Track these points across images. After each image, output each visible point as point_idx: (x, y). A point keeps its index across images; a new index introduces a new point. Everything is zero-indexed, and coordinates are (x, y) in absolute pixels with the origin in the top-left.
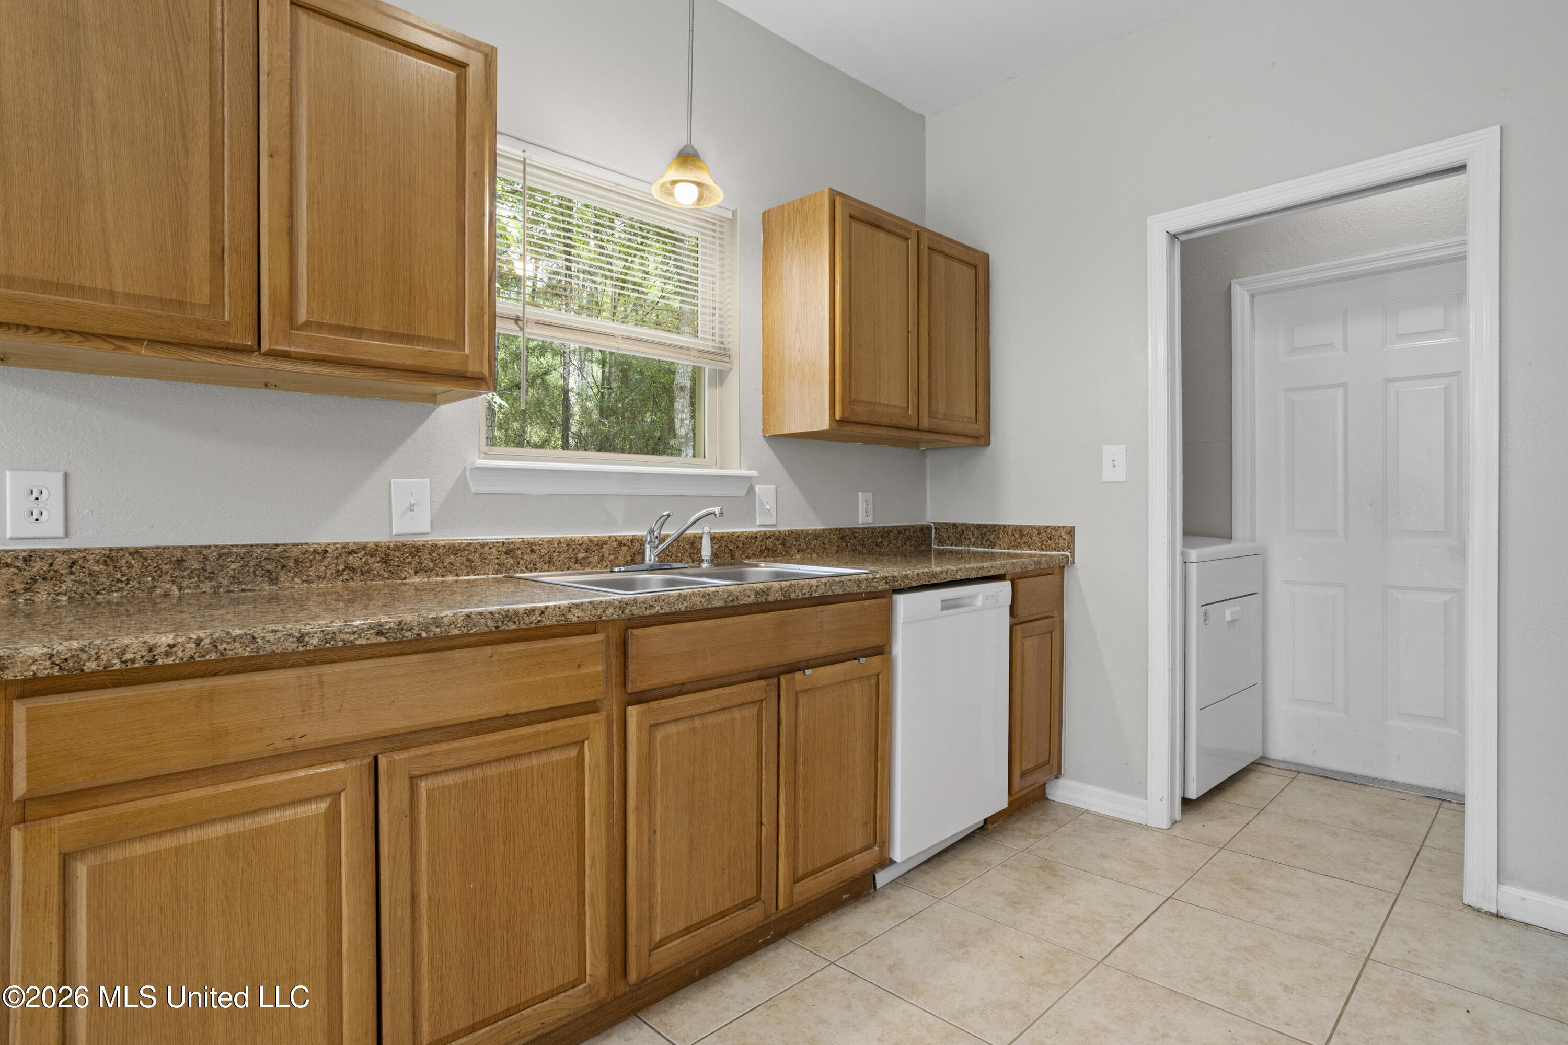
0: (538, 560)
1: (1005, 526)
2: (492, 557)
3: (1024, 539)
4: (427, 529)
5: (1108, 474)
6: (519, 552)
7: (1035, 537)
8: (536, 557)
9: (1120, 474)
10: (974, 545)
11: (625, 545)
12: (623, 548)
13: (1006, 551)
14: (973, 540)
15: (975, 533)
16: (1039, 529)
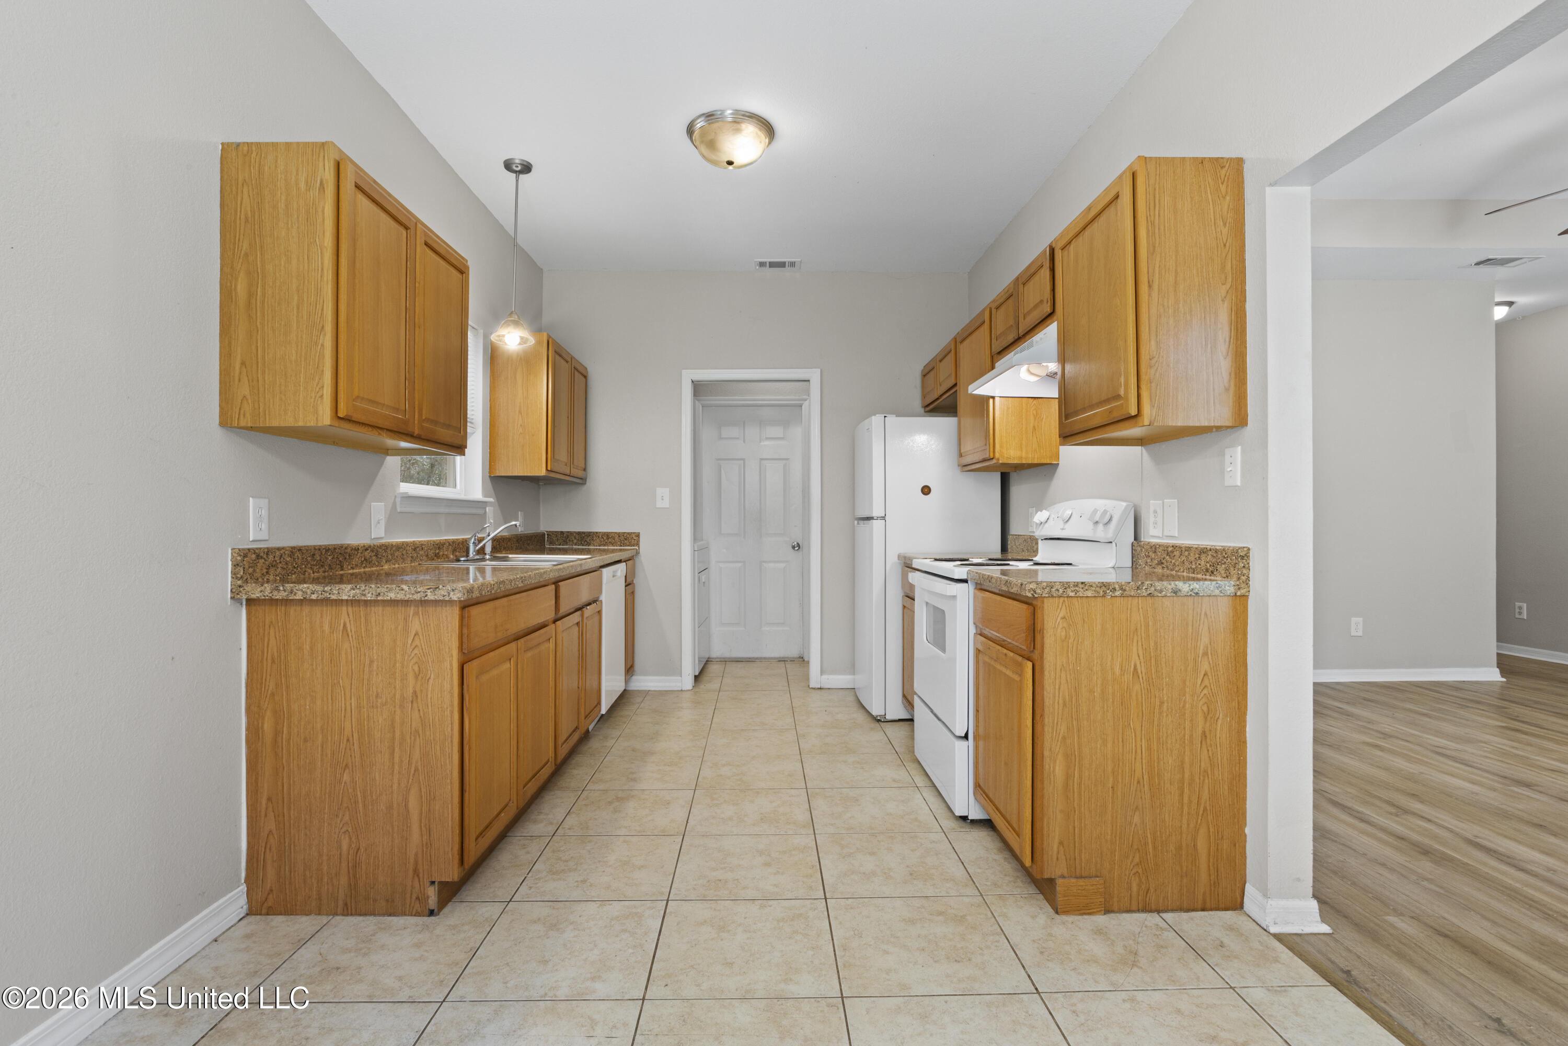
1: (597, 533)
3: (610, 540)
4: (383, 535)
5: (659, 504)
7: (617, 539)
9: (666, 504)
10: (576, 545)
13: (598, 547)
14: (575, 541)
15: (577, 537)
16: (619, 534)
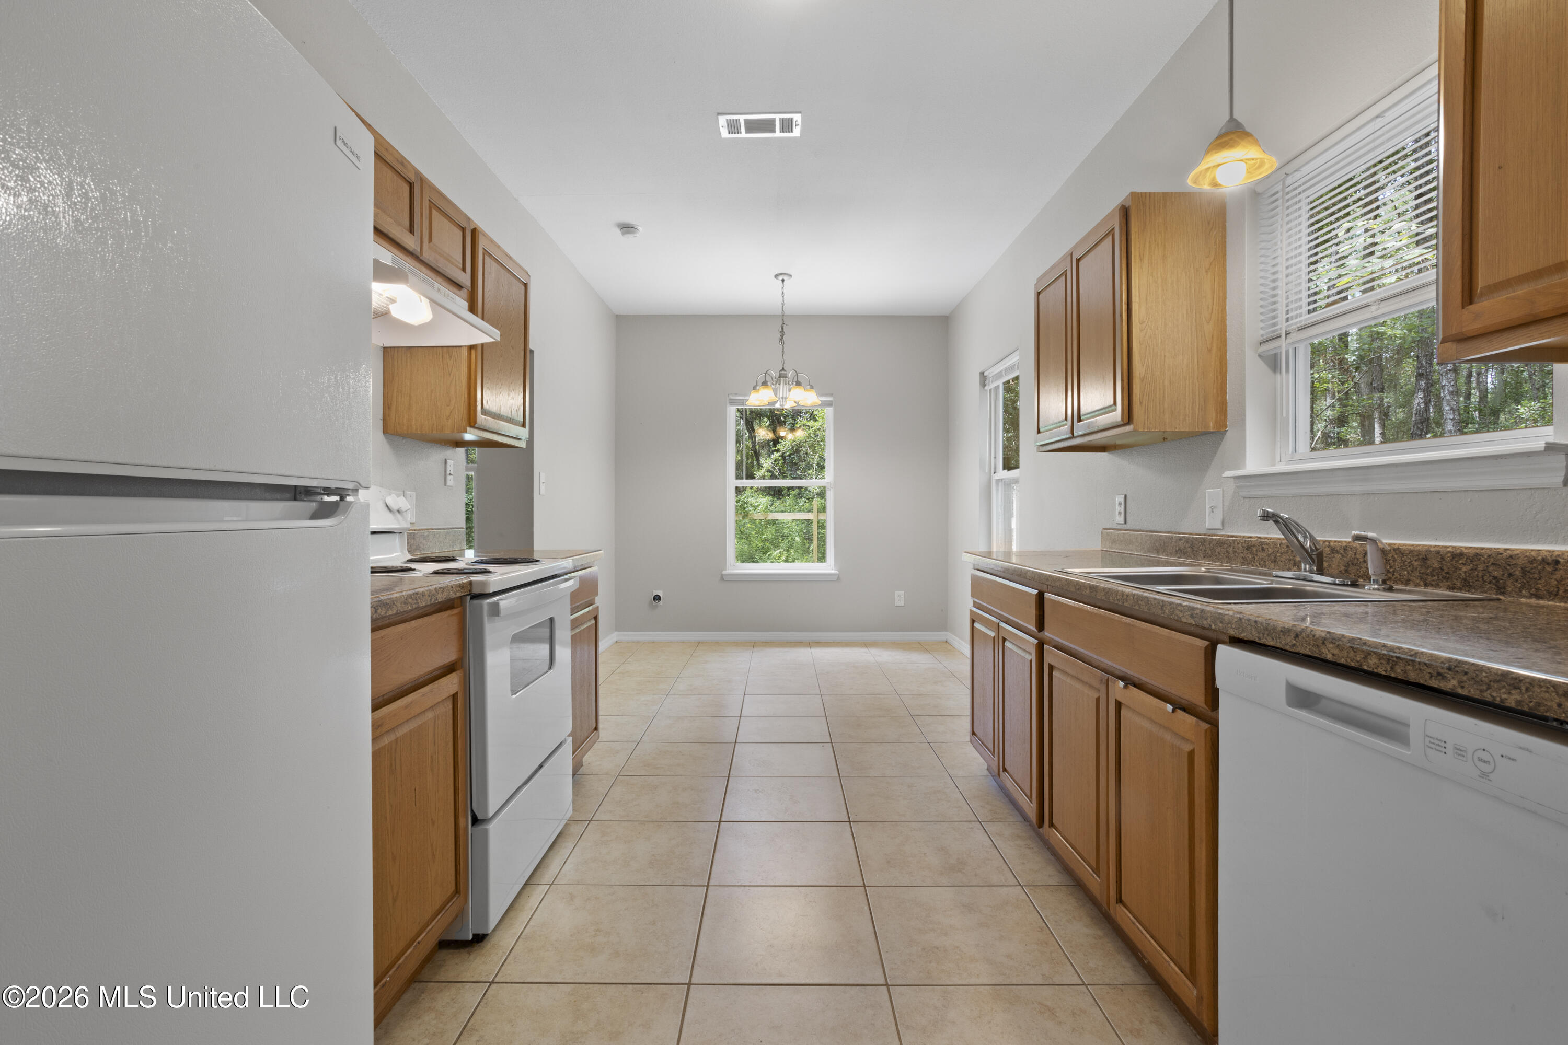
0: (1266, 558)
2: (1239, 551)
4: (1219, 526)
6: (1254, 549)
8: (1265, 555)
11: (1338, 552)
12: (1336, 556)
